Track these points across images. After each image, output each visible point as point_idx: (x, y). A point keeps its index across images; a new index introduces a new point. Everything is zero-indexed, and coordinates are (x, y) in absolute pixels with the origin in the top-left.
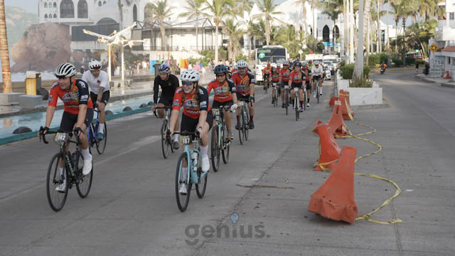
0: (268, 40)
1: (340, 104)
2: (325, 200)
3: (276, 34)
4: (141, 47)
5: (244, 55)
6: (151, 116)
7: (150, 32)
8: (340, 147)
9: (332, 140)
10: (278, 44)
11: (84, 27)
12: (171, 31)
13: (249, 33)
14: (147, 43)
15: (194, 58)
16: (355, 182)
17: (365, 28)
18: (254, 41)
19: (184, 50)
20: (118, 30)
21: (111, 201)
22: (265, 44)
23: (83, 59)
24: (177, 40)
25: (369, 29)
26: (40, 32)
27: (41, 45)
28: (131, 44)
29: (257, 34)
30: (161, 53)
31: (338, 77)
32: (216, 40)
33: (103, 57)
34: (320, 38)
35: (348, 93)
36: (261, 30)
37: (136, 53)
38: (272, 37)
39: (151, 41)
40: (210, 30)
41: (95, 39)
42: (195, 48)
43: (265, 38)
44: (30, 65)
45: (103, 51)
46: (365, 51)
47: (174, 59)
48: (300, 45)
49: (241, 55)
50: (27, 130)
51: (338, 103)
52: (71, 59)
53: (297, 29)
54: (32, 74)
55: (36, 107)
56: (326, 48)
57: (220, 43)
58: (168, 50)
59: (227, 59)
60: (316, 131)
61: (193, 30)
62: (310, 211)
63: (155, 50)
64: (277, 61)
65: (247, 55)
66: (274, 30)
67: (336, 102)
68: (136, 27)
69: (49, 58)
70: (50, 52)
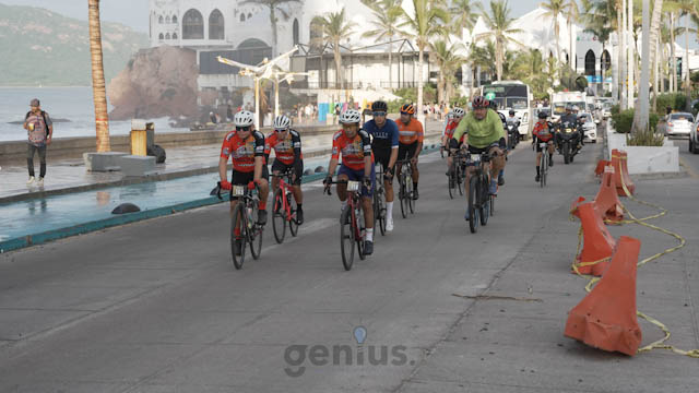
0: (500, 72)
1: (613, 172)
2: (590, 320)
3: (511, 64)
4: (304, 84)
5: (462, 95)
6: (320, 188)
7: (319, 60)
8: (614, 238)
9: (601, 227)
10: (514, 79)
11: (218, 53)
12: (351, 58)
13: (471, 62)
14: (314, 77)
15: (386, 100)
16: (638, 292)
17: (651, 55)
18: (478, 75)
19: (370, 87)
20: (270, 58)
21: (260, 318)
22: (495, 78)
23: (217, 101)
24: (359, 72)
25: (658, 55)
26: (152, 60)
27: (153, 80)
28: (289, 78)
29: (482, 64)
30: (335, 92)
31: (610, 130)
32: (420, 73)
33: (247, 99)
34: (581, 69)
35: (625, 154)
36: (489, 57)
37: (296, 92)
38: (505, 67)
39: (320, 75)
40: (411, 58)
41: (235, 70)
42: (387, 85)
43: (495, 69)
44: (137, 110)
45: (248, 89)
46: (651, 89)
47: (355, 101)
48: (549, 80)
49: (459, 95)
50: (132, 209)
51: (609, 169)
52: (199, 101)
53: (546, 56)
54: (141, 124)
55: (146, 173)
56: (590, 85)
57: (425, 77)
58: (346, 88)
59: (437, 103)
60: (576, 213)
61: (384, 58)
62: (566, 336)
63: (326, 87)
64: (514, 105)
65: (467, 95)
66: (509, 56)
67: (606, 168)
68: (297, 52)
69: (166, 99)
70: (167, 91)
